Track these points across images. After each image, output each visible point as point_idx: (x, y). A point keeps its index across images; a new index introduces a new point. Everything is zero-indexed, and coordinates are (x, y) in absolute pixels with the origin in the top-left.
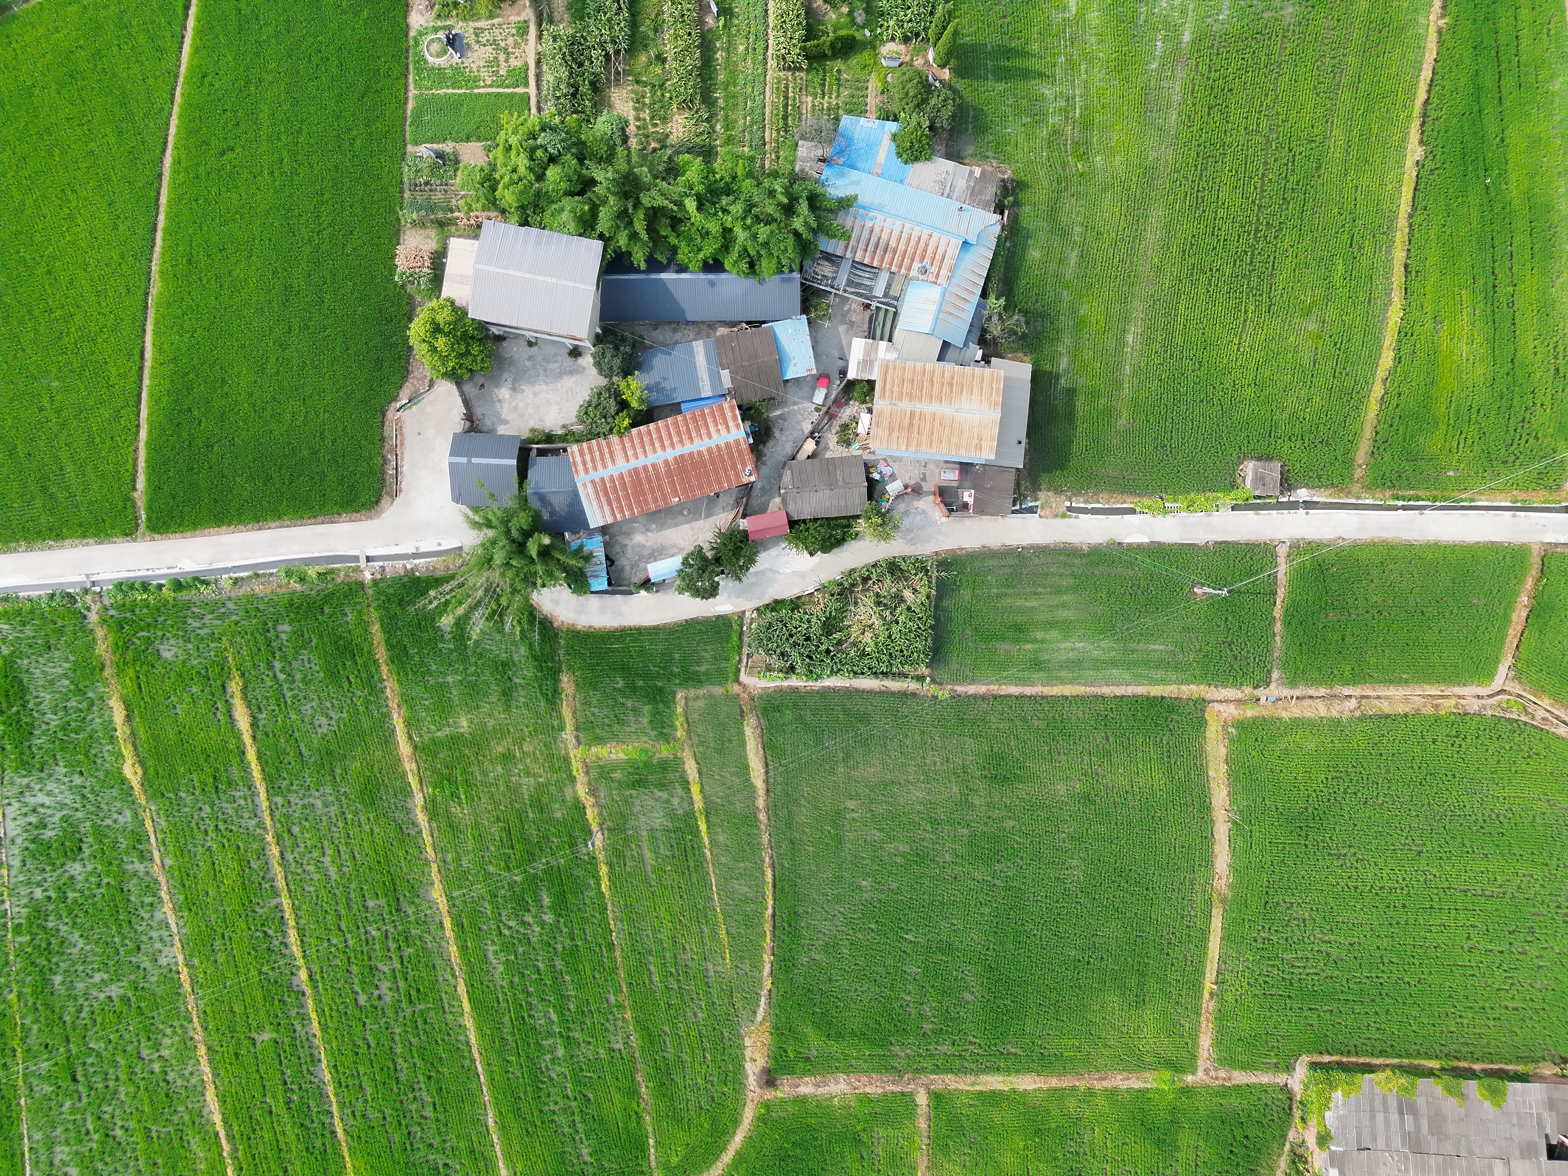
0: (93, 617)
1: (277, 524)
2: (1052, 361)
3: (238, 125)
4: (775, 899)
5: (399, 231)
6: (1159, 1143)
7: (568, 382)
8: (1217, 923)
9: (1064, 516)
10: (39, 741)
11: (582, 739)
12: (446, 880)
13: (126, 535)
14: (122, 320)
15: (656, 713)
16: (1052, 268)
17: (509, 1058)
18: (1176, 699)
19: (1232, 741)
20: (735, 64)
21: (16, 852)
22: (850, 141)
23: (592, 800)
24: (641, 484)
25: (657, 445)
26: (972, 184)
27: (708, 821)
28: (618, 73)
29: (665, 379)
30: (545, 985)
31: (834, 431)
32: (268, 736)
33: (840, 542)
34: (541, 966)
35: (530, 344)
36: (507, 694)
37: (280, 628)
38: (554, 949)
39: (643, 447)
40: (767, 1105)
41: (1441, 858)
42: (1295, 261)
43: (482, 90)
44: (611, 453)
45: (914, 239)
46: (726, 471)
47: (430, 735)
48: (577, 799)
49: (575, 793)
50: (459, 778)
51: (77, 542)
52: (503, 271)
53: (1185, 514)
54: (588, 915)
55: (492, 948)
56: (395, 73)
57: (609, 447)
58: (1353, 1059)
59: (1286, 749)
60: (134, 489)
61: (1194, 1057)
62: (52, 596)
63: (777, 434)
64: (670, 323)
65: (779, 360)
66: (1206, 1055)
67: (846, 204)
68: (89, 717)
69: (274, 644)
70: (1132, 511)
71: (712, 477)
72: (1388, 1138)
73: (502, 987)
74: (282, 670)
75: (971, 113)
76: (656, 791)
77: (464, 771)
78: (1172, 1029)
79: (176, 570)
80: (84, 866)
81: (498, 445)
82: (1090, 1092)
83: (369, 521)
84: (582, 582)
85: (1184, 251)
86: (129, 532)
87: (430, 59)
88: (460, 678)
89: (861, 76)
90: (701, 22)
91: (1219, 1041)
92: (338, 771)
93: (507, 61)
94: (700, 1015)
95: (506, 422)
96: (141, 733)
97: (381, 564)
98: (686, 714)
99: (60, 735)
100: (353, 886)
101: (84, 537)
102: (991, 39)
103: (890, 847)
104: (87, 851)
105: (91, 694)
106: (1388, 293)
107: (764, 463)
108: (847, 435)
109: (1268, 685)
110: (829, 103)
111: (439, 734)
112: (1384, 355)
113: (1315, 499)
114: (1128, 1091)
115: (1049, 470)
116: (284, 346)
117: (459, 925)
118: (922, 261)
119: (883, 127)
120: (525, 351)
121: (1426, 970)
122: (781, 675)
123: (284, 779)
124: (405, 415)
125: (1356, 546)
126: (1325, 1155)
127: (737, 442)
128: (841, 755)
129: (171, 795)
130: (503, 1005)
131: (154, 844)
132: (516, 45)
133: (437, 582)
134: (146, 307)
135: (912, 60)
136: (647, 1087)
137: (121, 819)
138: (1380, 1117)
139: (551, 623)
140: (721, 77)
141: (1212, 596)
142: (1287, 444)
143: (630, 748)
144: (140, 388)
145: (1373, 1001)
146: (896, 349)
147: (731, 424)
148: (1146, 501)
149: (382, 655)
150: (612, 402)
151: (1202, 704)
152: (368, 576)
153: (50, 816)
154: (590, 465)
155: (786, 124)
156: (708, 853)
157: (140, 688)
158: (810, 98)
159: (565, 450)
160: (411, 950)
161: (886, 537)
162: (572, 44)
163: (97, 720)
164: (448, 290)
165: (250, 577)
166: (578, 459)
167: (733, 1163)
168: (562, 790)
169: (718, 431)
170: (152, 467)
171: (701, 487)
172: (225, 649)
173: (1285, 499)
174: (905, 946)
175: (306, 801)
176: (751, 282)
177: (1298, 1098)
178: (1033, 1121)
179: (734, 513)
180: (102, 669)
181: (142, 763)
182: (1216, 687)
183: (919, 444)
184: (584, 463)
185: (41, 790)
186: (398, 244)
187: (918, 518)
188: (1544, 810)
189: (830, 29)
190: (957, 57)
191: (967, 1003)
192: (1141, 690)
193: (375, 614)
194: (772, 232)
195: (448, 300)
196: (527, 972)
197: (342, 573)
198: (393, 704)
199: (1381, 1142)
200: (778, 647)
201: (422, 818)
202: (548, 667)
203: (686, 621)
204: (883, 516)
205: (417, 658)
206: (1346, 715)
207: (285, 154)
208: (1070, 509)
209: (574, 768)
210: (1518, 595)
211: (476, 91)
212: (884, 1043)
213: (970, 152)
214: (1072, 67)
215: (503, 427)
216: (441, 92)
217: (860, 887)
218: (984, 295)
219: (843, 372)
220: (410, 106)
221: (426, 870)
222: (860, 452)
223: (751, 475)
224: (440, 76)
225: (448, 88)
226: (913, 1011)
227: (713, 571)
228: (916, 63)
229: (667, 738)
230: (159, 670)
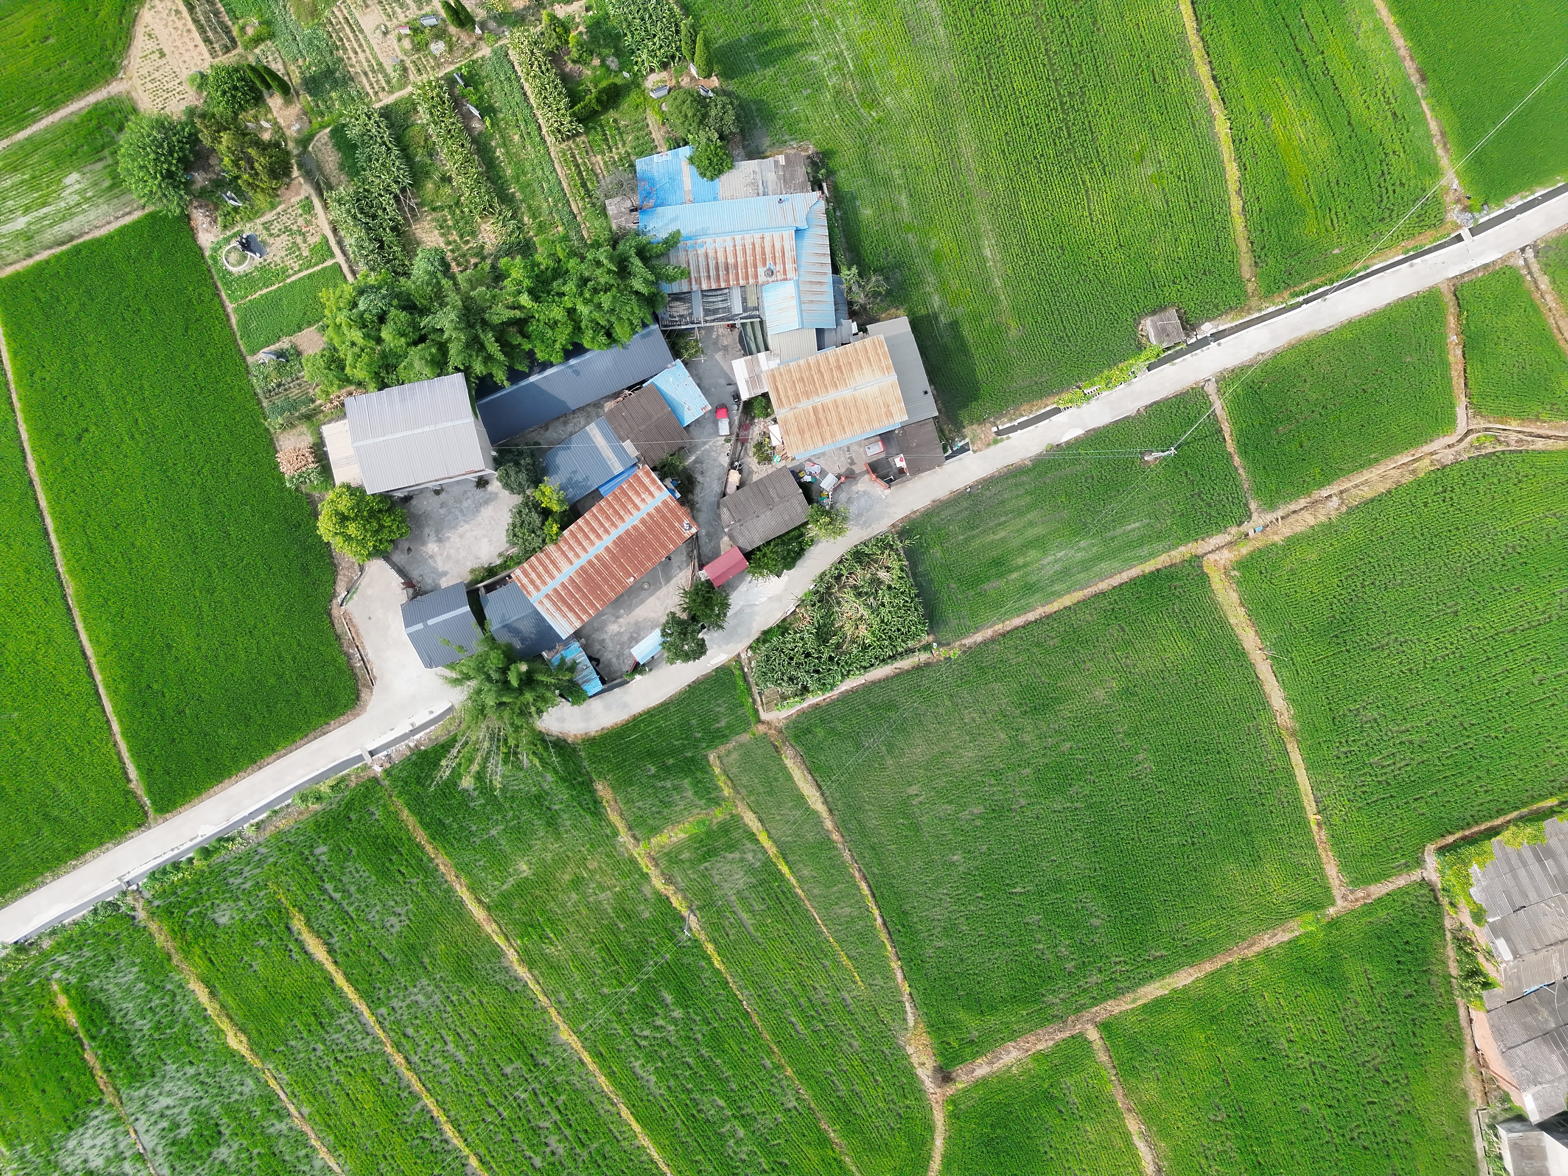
0: (141, 914)
1: (274, 757)
2: (925, 303)
3: (82, 405)
4: (879, 908)
5: (272, 439)
6: (1328, 982)
7: (487, 512)
8: (1296, 757)
9: (996, 442)
10: (140, 1050)
11: (639, 836)
12: (569, 1019)
13: (139, 826)
14: (52, 630)
15: (697, 783)
16: (888, 218)
17: (697, 1158)
18: (1171, 566)
19: (1238, 583)
20: (516, 155)
21: (161, 1161)
22: (652, 182)
23: (672, 888)
24: (593, 579)
25: (592, 537)
26: (781, 173)
27: (787, 862)
28: (412, 209)
29: (575, 472)
30: (701, 1076)
31: (751, 454)
32: (348, 956)
33: (800, 553)
34: (690, 1060)
35: (437, 492)
36: (552, 823)
37: (317, 851)
38: (695, 1039)
39: (580, 544)
40: (953, 1101)
41: (1478, 610)
42: (1109, 117)
43: (293, 278)
44: (553, 563)
45: (749, 248)
46: (666, 534)
47: (497, 892)
48: (657, 893)
49: (653, 887)
50: (541, 920)
51: (97, 851)
52: (381, 439)
53: (1107, 393)
54: (713, 995)
55: (637, 1064)
56: (207, 297)
57: (549, 557)
58: (1475, 829)
59: (1292, 570)
60: (129, 781)
61: (1327, 889)
62: (95, 911)
63: (700, 478)
64: (558, 418)
65: (672, 411)
66: (1337, 882)
67: (672, 242)
68: (177, 1009)
69: (318, 869)
70: (1057, 411)
71: (657, 545)
72: (1537, 889)
73: (661, 1095)
74: (336, 889)
75: (754, 107)
76: (727, 854)
77: (543, 912)
78: (1297, 872)
79: (199, 839)
80: (230, 1146)
81: (446, 600)
82: (1245, 962)
83: (358, 719)
84: (577, 692)
85: (1003, 151)
86: (141, 822)
87: (234, 270)
88: (502, 827)
89: (637, 116)
90: (468, 129)
91: (1345, 865)
92: (426, 960)
93: (305, 241)
94: (855, 1043)
95: (445, 574)
96: (231, 1002)
97: (385, 753)
98: (725, 772)
99: (156, 1036)
100: (484, 1061)
101: (102, 844)
102: (743, 32)
103: (965, 815)
104: (227, 1132)
105: (169, 986)
106: (1208, 109)
107: (699, 510)
108: (764, 452)
109: (1250, 517)
110: (619, 154)
111: (505, 887)
112: (1228, 169)
113: (1221, 328)
114: (1279, 946)
115: (965, 405)
116: (211, 591)
117: (598, 1055)
118: (764, 264)
119: (677, 154)
120: (436, 500)
121: (1507, 718)
122: (797, 699)
123: (380, 989)
124: (349, 606)
125: (1277, 355)
126: (1486, 929)
127: (665, 503)
128: (884, 748)
129: (282, 1048)
130: (670, 1111)
131: (286, 1100)
132: (308, 223)
133: (444, 748)
134: (69, 609)
135: (678, 82)
136: (834, 1131)
137: (246, 1090)
138: (1522, 873)
139: (565, 741)
140: (509, 172)
141: (1165, 458)
142: (1174, 288)
143: (687, 825)
144: (96, 686)
145: (1470, 768)
146: (776, 355)
147: (652, 489)
148: (1066, 396)
149: (421, 836)
150: (535, 515)
151: (1196, 561)
152: (378, 769)
153: (179, 1114)
154: (538, 582)
155: (587, 191)
156: (799, 891)
157: (211, 961)
158: (599, 157)
159: (510, 577)
160: (563, 1097)
161: (841, 531)
162: (358, 200)
163: (185, 1008)
164: (342, 475)
165: (268, 817)
166: (525, 581)
167: (944, 1168)
168: (640, 891)
169: (643, 500)
170: (136, 754)
171: (649, 559)
172: (275, 893)
173: (1194, 340)
174: (1017, 900)
175: (408, 1001)
176: (616, 350)
177: (1440, 886)
178: (1204, 1011)
179: (691, 568)
180: (170, 959)
181: (243, 1030)
182: (1203, 540)
183: (833, 435)
184: (532, 582)
185: (160, 1094)
186: (277, 452)
187: (863, 500)
188: (1554, 525)
189: (591, 86)
190: (718, 62)
191: (1097, 928)
192: (1135, 572)
193: (399, 802)
194: (614, 297)
195: (343, 485)
196: (679, 1072)
197: (353, 778)
198: (451, 877)
199: (1533, 896)
200: (783, 674)
201: (522, 971)
202: (579, 783)
203: (689, 686)
204: (828, 513)
205: (455, 826)
206: (1334, 515)
207: (137, 414)
208: (998, 433)
209: (643, 865)
210: (1446, 338)
211: (288, 281)
212: (1037, 997)
213: (768, 144)
214: (828, 25)
215: (444, 579)
216: (257, 295)
217: (953, 863)
218: (836, 270)
219: (737, 396)
220: (234, 321)
221: (546, 1017)
222: (783, 463)
223: (690, 527)
224: (249, 281)
225: (261, 289)
226: (1050, 957)
227: (694, 631)
228: (683, 84)
229: (716, 801)
230: (222, 938)
